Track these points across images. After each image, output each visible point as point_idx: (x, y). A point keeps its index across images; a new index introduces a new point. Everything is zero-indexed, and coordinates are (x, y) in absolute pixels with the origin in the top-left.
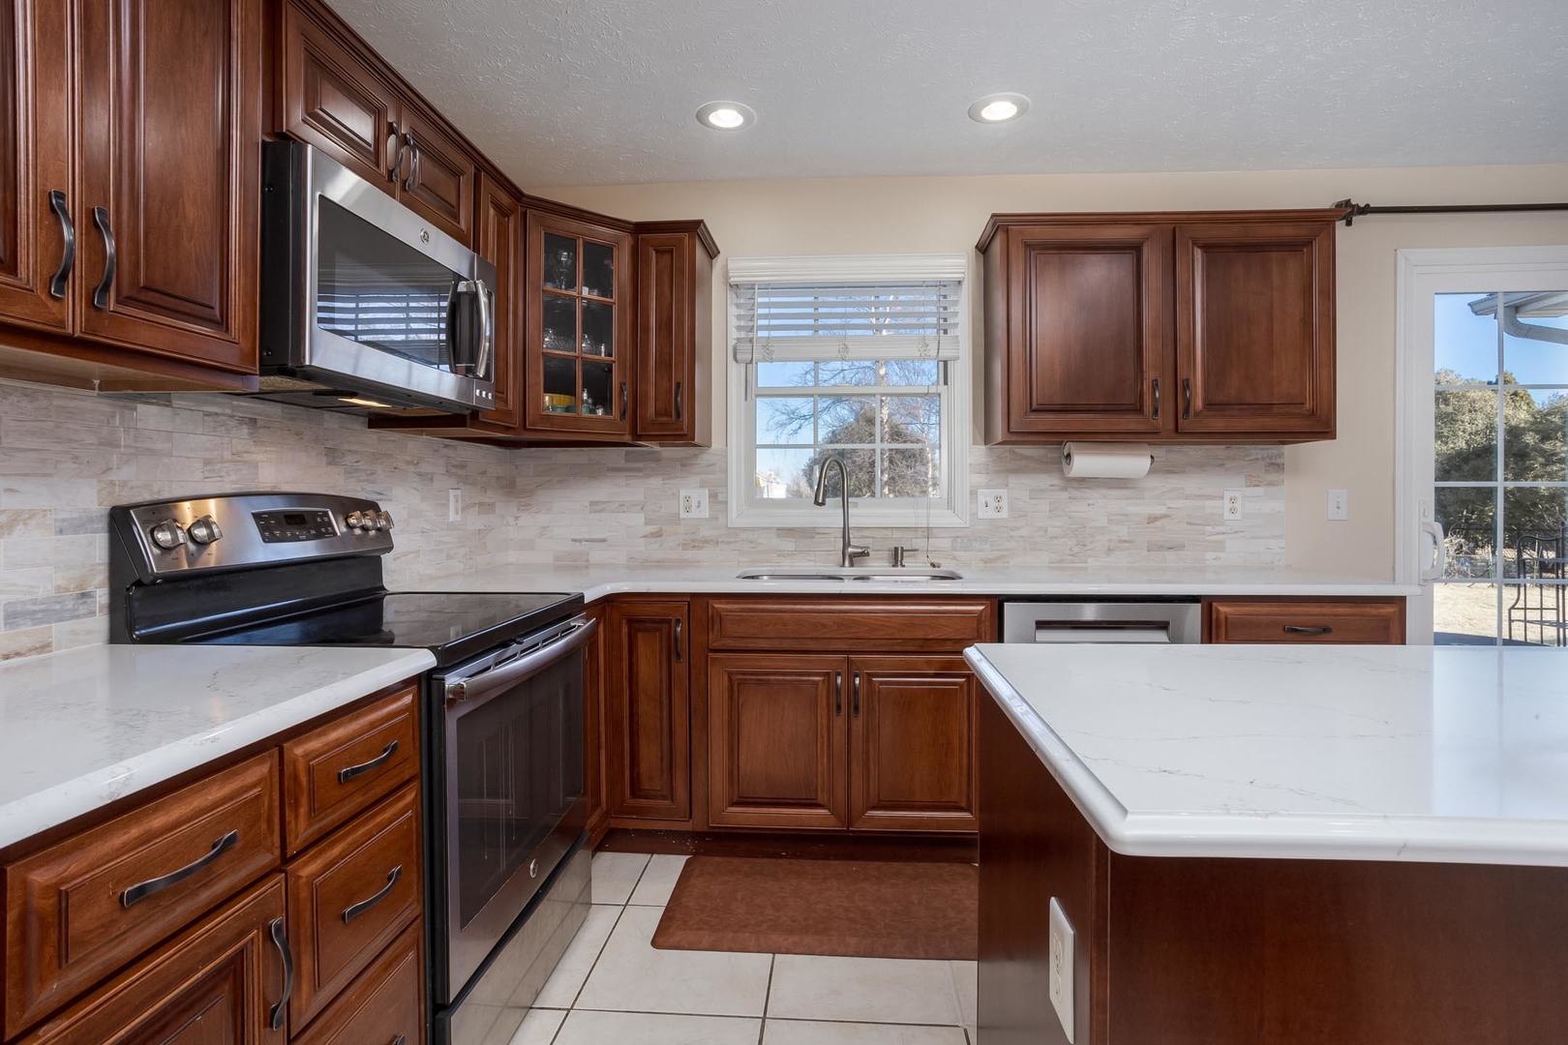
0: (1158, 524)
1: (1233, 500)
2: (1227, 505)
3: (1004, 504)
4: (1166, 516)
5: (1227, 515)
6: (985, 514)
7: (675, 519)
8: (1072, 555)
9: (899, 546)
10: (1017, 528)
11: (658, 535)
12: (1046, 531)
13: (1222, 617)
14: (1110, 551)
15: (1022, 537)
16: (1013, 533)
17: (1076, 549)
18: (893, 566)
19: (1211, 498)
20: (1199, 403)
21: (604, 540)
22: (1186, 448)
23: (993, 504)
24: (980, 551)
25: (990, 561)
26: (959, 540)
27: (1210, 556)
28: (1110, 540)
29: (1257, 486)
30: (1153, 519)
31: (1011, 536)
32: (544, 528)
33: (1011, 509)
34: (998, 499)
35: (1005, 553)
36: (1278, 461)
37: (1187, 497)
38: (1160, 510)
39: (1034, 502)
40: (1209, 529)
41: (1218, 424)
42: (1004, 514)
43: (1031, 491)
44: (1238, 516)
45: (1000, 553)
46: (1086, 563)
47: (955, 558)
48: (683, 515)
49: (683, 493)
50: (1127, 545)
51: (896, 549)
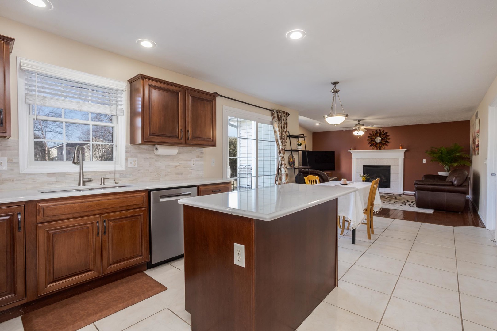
0: (177, 168)
1: (194, 161)
2: (192, 161)
3: (136, 162)
4: (179, 166)
5: (192, 165)
6: (129, 166)
8: (156, 177)
9: (103, 177)
10: (140, 170)
12: (149, 171)
13: (201, 190)
14: (166, 175)
15: (141, 173)
16: (139, 172)
17: (157, 176)
18: (101, 184)
19: (189, 161)
20: (191, 137)
22: (183, 148)
23: (133, 163)
24: (129, 177)
25: (133, 180)
26: (122, 174)
27: (189, 176)
28: (166, 173)
29: (198, 158)
30: (176, 166)
31: (139, 173)
33: (138, 164)
34: (135, 161)
35: (137, 178)
36: (202, 152)
37: (184, 160)
38: (178, 164)
39: (145, 162)
40: (188, 168)
41: (195, 142)
42: (136, 166)
43: (144, 159)
44: (194, 165)
45: (135, 178)
46: (159, 179)
50: (170, 174)
51: (101, 178)
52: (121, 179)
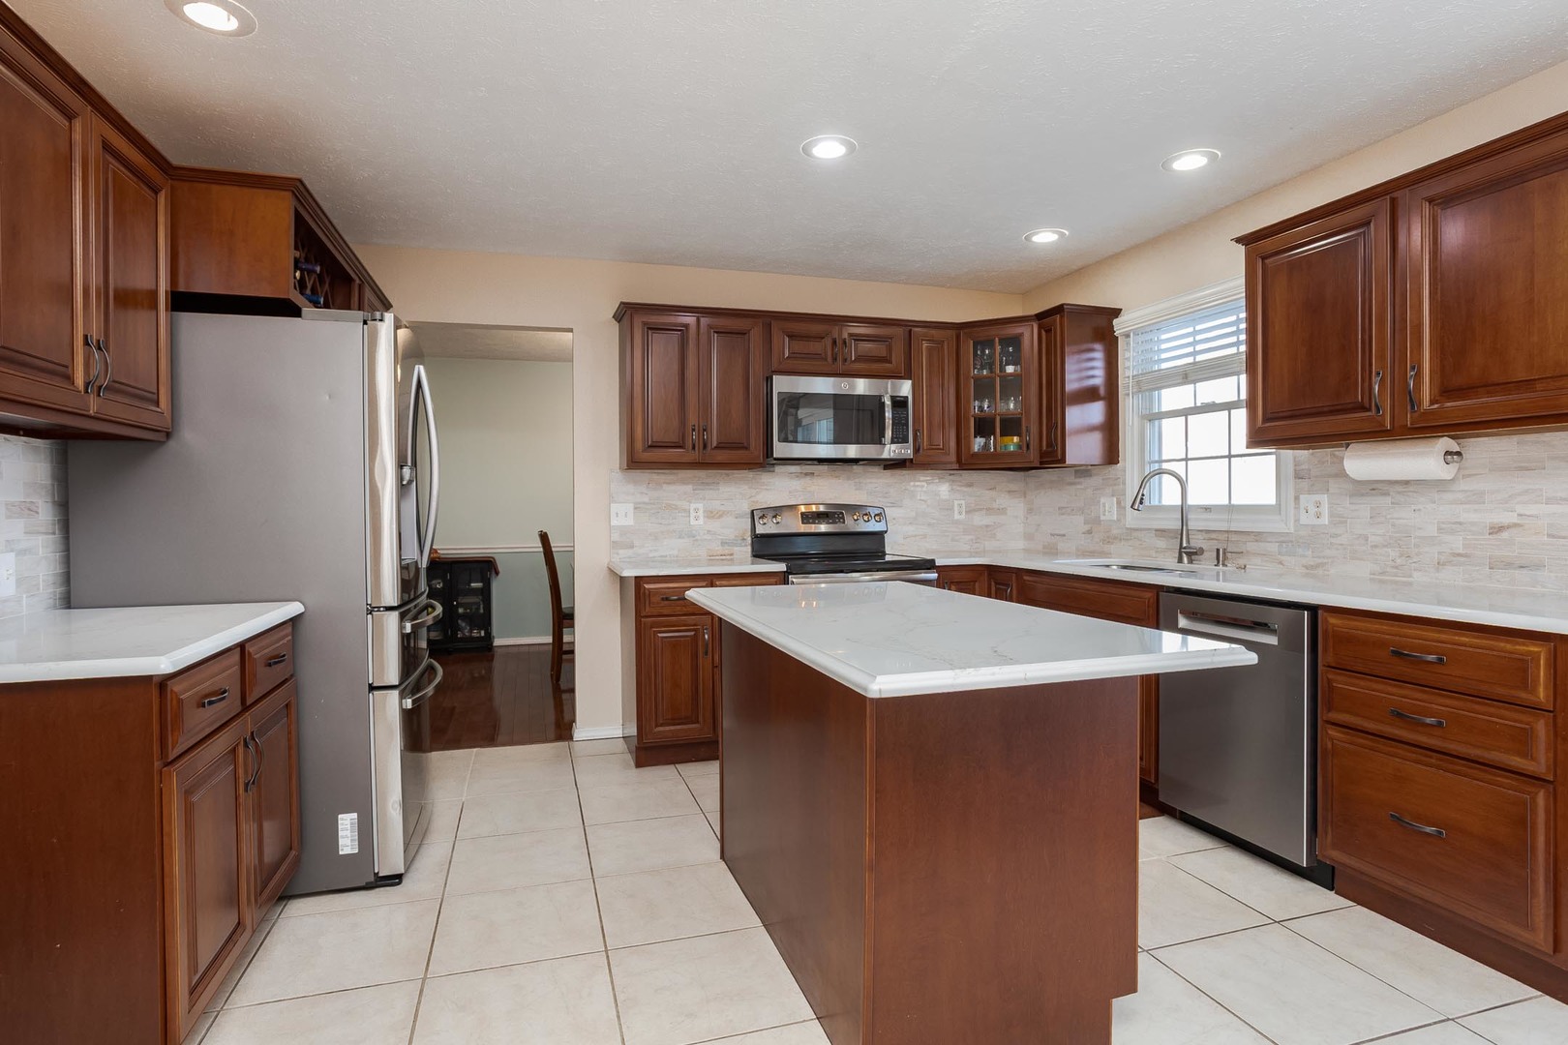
0: (1505, 535)
3: (1326, 509)
4: (1516, 525)
6: (1304, 519)
7: (1097, 521)
8: (1396, 568)
9: (1221, 548)
10: (1336, 536)
11: (1089, 532)
12: (1367, 540)
14: (1440, 565)
15: (1342, 545)
16: (1333, 540)
17: (1399, 561)
21: (1064, 535)
22: (1547, 437)
23: (1312, 510)
24: (1304, 556)
25: (1312, 567)
26: (1284, 545)
28: (1441, 553)
30: (1497, 529)
31: (1331, 543)
32: (1039, 525)
33: (1331, 515)
34: (1319, 505)
35: (1326, 561)
37: (1549, 501)
38: (1504, 518)
39: (1354, 507)
42: (1325, 520)
43: (1353, 496)
45: (1320, 561)
46: (1411, 576)
47: (1281, 563)
48: (1102, 518)
49: (1102, 500)
50: (1462, 559)
51: (1218, 550)
52: (1283, 558)
